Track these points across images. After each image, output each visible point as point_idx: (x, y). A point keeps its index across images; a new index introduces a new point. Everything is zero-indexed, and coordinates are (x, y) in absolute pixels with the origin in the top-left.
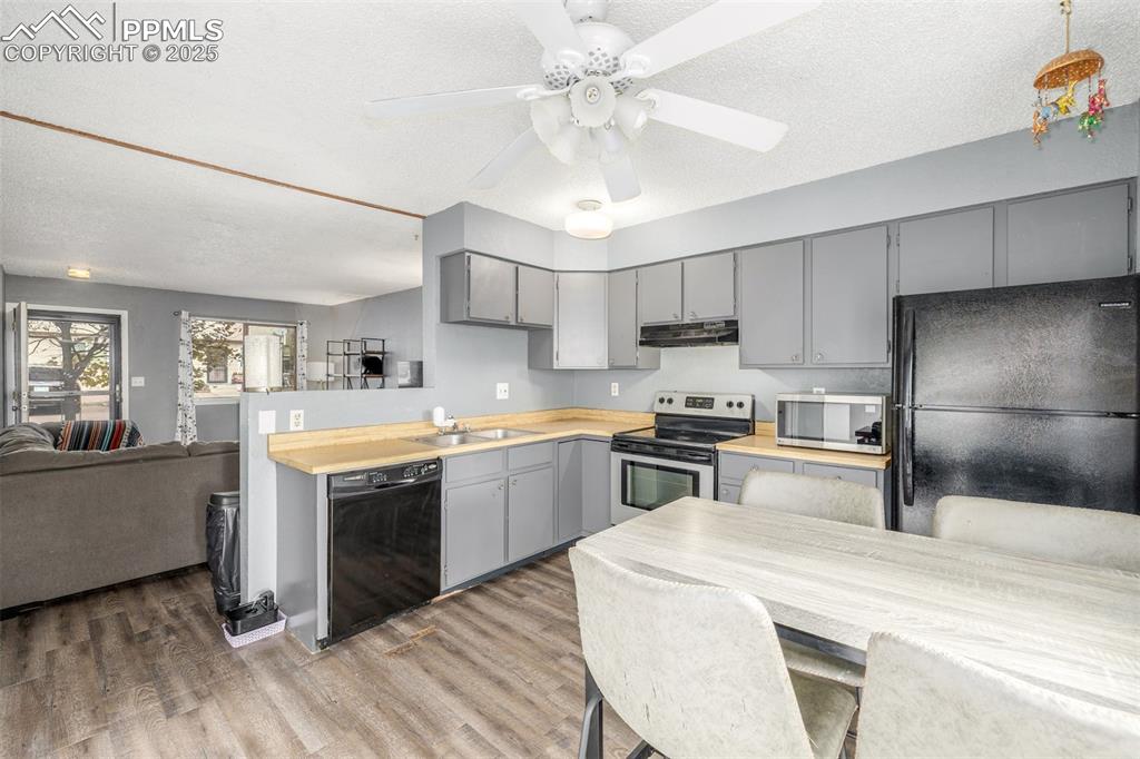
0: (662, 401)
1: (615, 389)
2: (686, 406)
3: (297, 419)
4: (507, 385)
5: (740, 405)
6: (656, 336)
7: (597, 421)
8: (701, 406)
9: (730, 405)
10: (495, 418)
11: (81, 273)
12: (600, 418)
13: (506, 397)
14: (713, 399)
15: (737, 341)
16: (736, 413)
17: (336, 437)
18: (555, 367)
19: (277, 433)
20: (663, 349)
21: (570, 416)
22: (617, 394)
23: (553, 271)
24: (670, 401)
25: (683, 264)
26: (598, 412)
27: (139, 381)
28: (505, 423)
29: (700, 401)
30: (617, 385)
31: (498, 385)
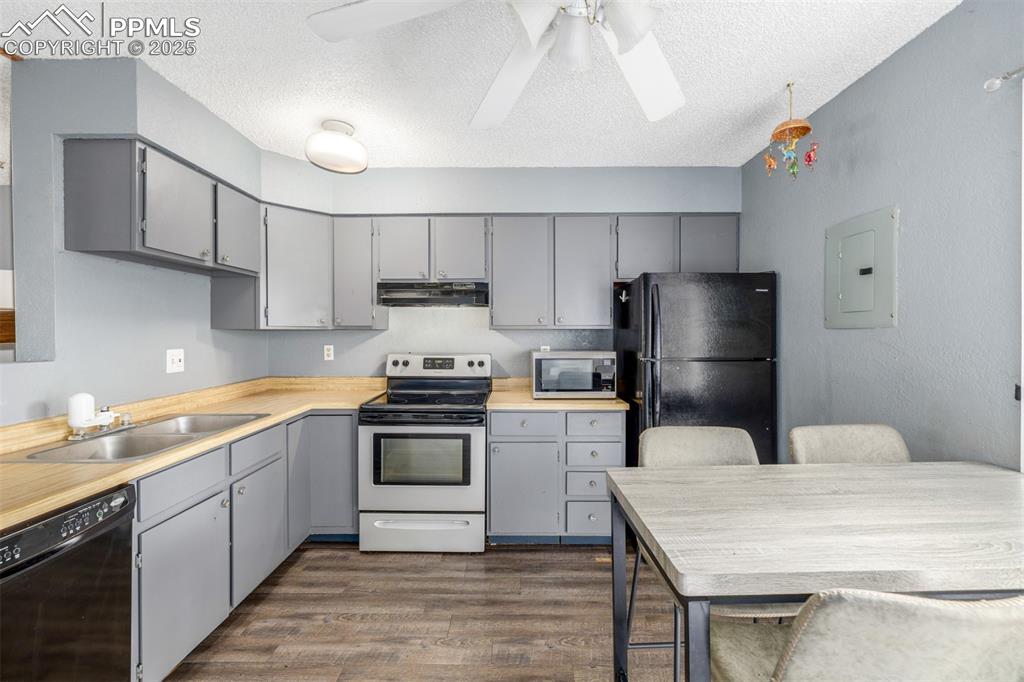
0: (396, 363)
1: (329, 352)
2: (425, 368)
4: (182, 351)
5: (481, 364)
6: (392, 293)
7: (305, 390)
8: (441, 367)
9: (471, 364)
10: (167, 400)
12: (308, 387)
13: (182, 369)
14: (453, 360)
15: (487, 302)
16: (478, 372)
18: (263, 326)
20: (391, 308)
21: (263, 388)
22: (332, 358)
23: (260, 201)
24: (406, 364)
25: (429, 220)
26: (306, 380)
28: (181, 406)
29: (439, 362)
30: (332, 347)
31: (168, 351)
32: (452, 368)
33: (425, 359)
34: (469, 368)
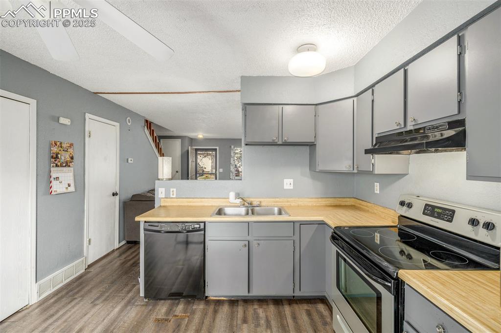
0: (402, 204)
1: (377, 187)
2: (424, 213)
3: (173, 192)
4: (292, 180)
5: (488, 226)
9: (475, 222)
10: (281, 200)
11: (200, 136)
12: (367, 208)
13: (291, 188)
14: (454, 212)
16: (480, 234)
17: (188, 202)
19: (165, 198)
22: (378, 192)
24: (410, 206)
25: (405, 70)
26: (365, 204)
27: (221, 170)
28: (289, 203)
29: (440, 211)
31: (285, 180)
32: (450, 221)
33: (426, 205)
34: (470, 227)
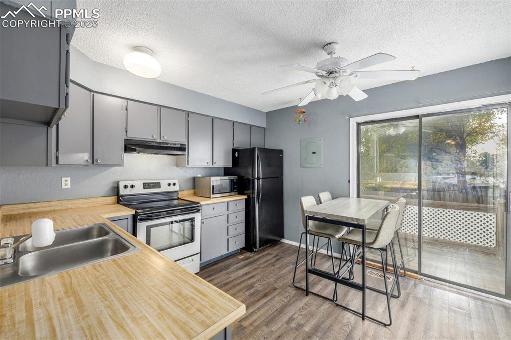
0: (126, 187)
1: (66, 182)
2: (144, 188)
5: (174, 184)
8: (153, 187)
14: (159, 183)
22: (69, 186)
24: (132, 186)
29: (152, 184)
30: (69, 179)
32: (160, 187)
33: (144, 184)
34: (168, 187)
